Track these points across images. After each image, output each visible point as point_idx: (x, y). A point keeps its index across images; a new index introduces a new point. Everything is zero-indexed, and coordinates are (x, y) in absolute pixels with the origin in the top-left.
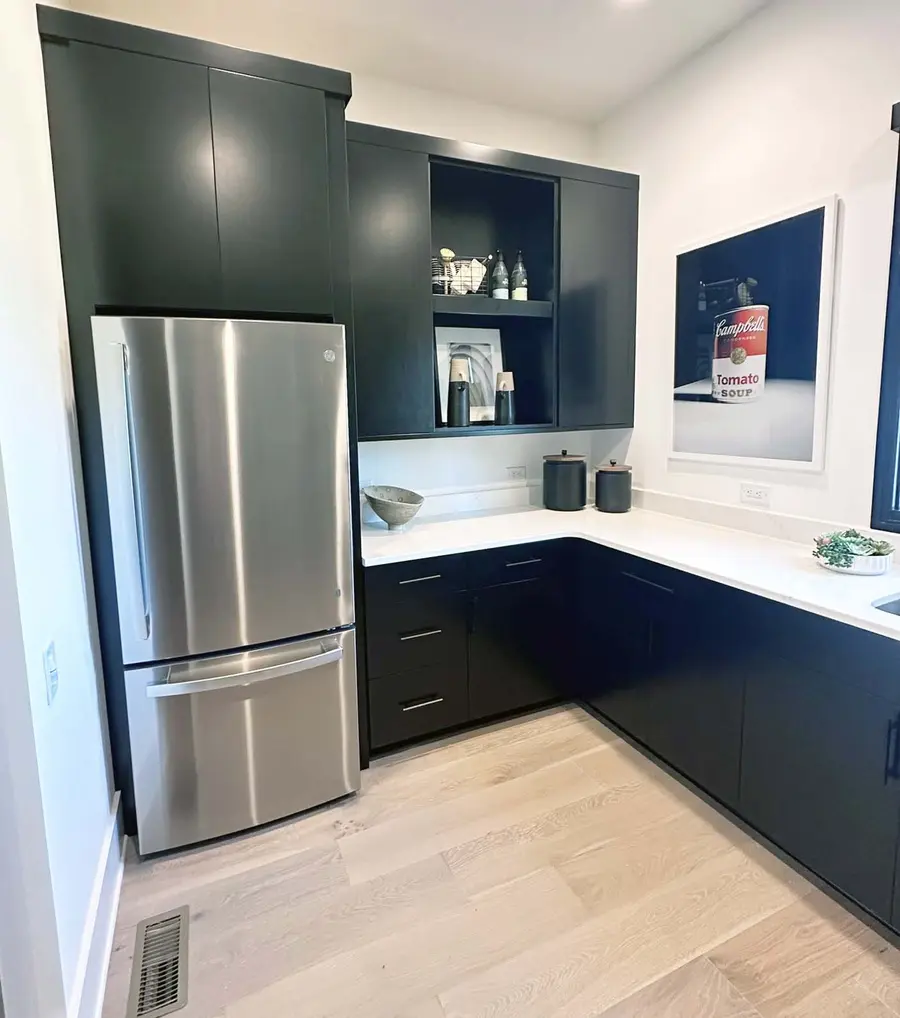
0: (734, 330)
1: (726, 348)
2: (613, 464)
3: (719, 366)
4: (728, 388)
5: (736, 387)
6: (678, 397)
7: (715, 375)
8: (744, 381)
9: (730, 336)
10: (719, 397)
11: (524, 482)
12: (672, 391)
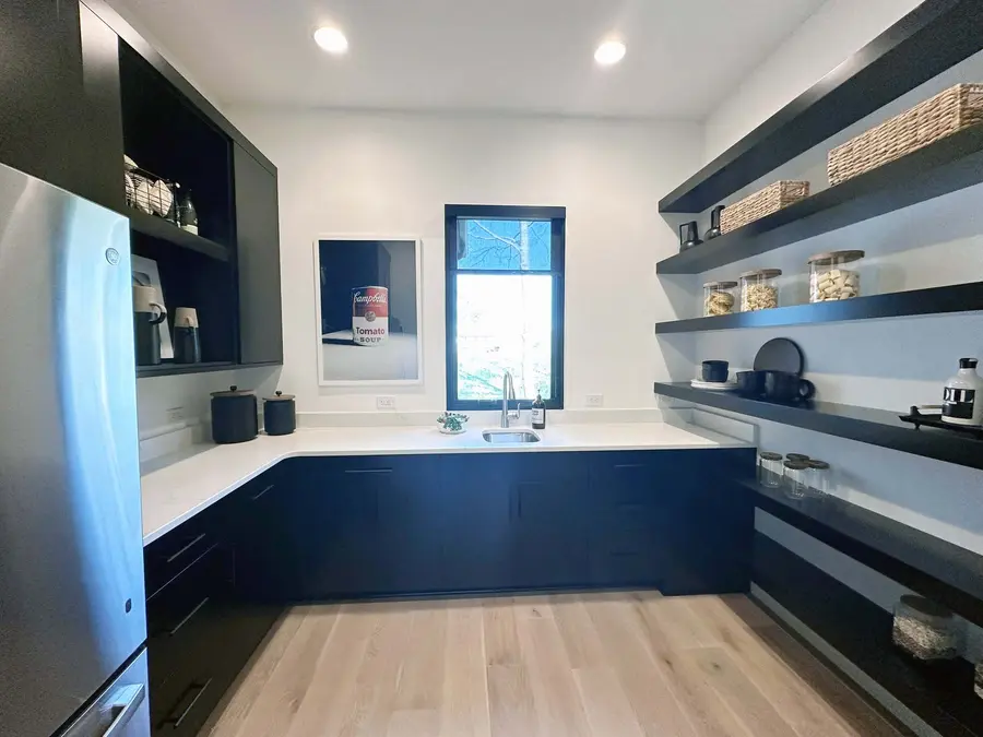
0: (365, 299)
1: (362, 310)
2: (279, 393)
3: (358, 322)
4: (365, 336)
5: (370, 336)
6: (325, 341)
7: (354, 327)
8: (375, 332)
9: (364, 303)
10: (359, 342)
11: (182, 424)
12: (321, 337)
